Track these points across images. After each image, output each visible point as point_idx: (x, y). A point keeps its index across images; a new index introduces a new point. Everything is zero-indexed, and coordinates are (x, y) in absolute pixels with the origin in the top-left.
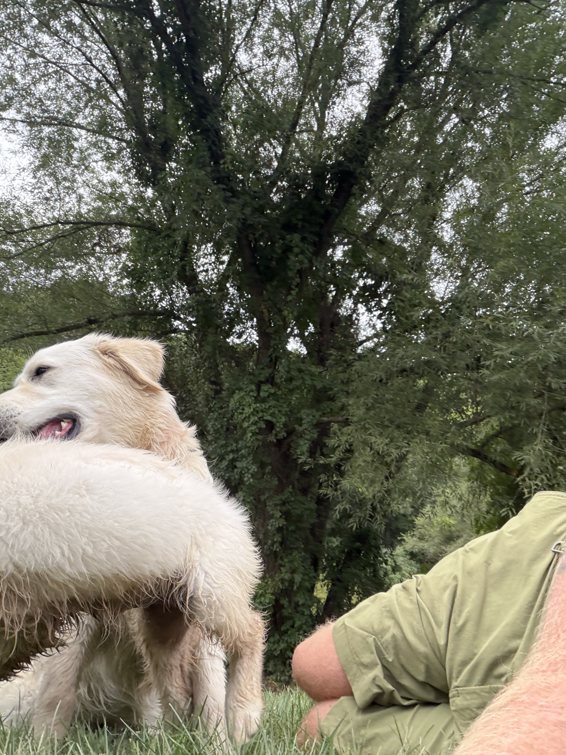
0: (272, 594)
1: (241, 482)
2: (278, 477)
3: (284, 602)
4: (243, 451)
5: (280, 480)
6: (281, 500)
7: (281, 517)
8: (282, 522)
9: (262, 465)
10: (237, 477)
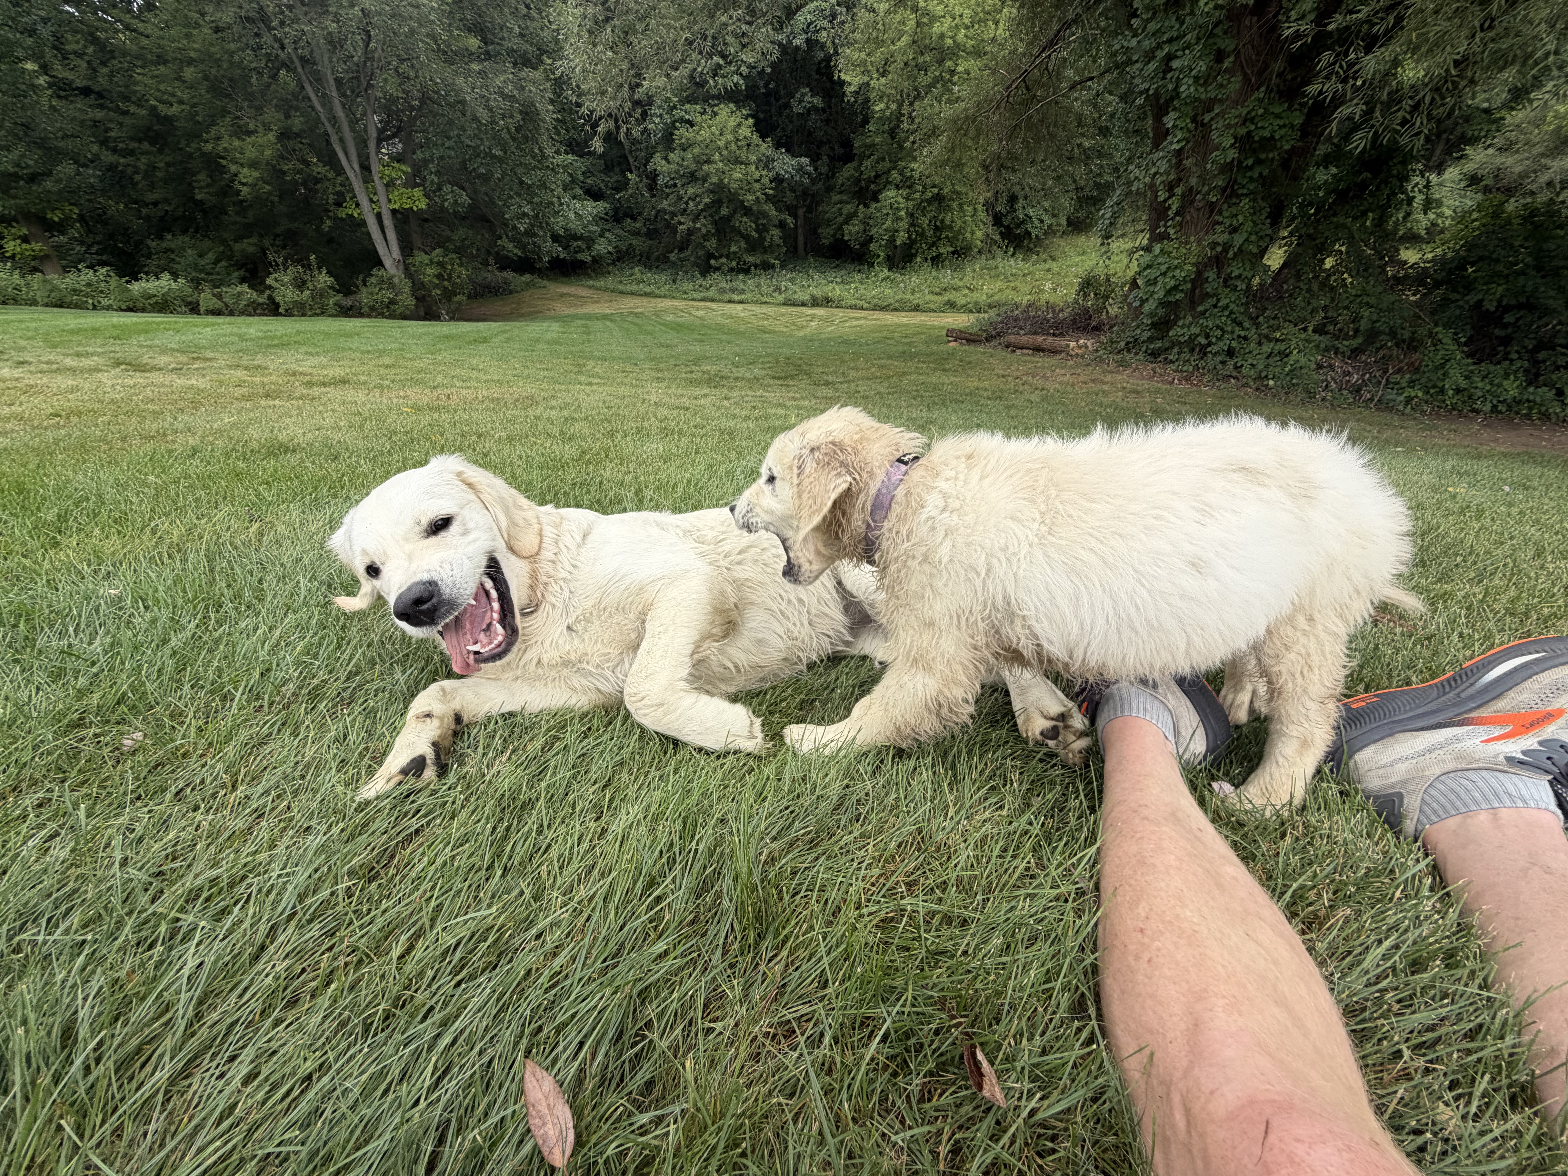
0: (1193, 264)
1: (1176, 94)
2: (1245, 75)
3: (1211, 275)
4: (1189, 37)
5: (1246, 78)
6: (1239, 116)
7: (1232, 145)
8: (1232, 154)
9: (1220, 56)
10: (1170, 87)
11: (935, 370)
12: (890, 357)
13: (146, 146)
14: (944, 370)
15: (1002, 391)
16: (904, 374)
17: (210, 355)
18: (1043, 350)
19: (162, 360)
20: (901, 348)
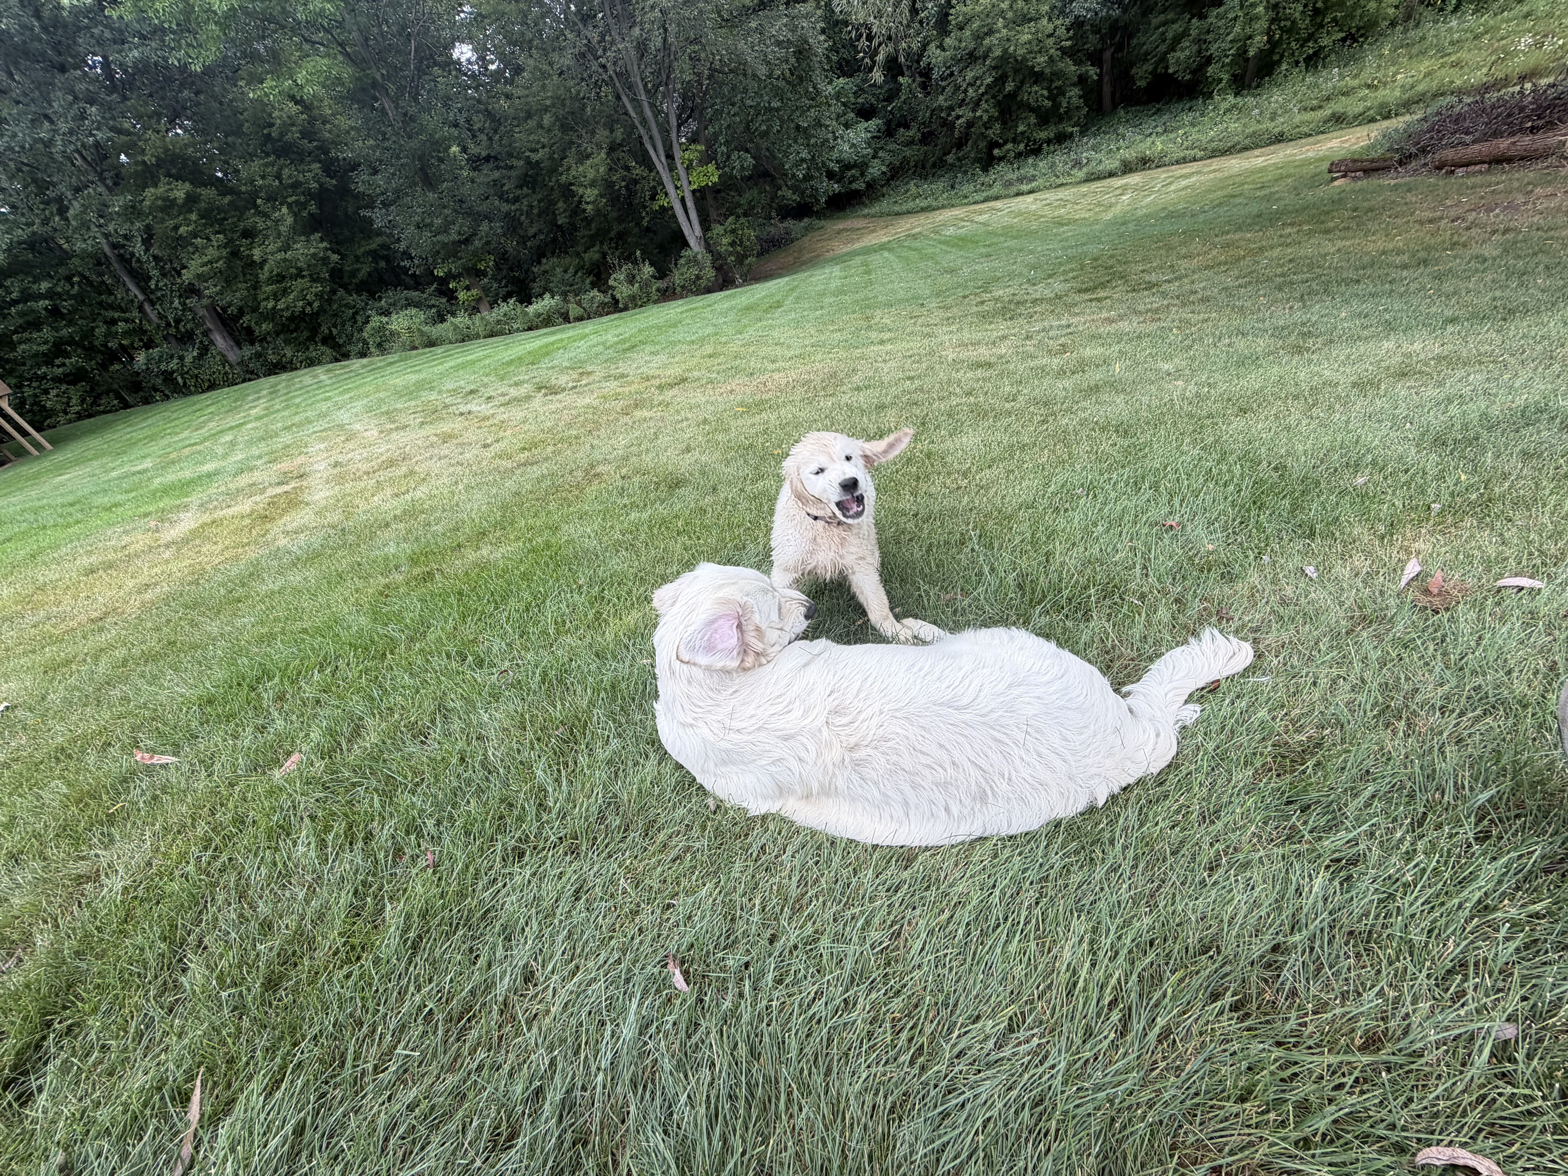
11: (1310, 234)
12: (1239, 229)
13: (525, 190)
14: (1327, 232)
15: (1428, 249)
16: (1262, 249)
17: (590, 368)
18: (1509, 160)
19: (563, 380)
20: (1254, 209)
